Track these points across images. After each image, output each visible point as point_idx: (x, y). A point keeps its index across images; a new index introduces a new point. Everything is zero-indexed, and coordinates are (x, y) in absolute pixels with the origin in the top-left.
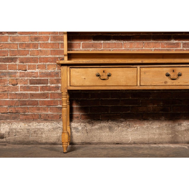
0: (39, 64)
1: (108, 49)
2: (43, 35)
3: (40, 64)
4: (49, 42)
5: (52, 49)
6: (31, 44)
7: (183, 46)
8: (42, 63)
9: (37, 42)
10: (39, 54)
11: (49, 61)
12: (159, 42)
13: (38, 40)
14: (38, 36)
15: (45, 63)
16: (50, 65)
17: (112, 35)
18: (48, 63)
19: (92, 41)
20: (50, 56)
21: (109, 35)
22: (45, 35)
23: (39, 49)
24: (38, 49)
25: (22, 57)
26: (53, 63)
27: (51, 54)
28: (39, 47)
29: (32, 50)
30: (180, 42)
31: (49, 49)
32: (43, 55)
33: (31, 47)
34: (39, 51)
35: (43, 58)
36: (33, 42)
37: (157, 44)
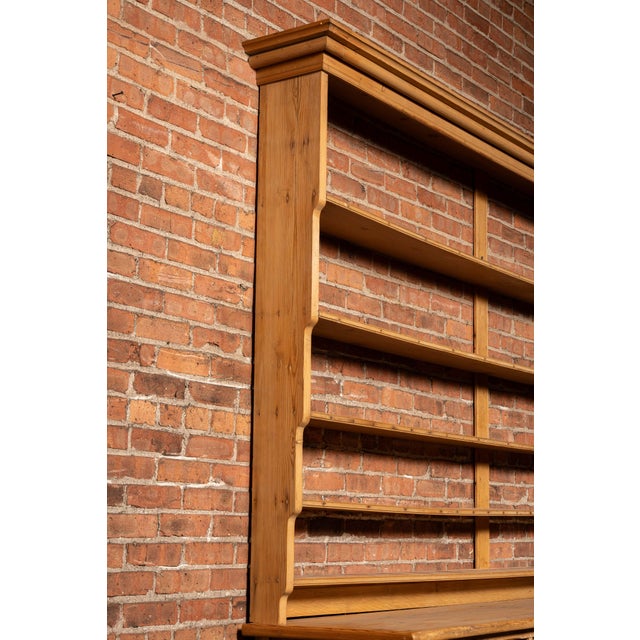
0: (179, 626)
1: (337, 564)
2: (195, 512)
3: (182, 626)
4: (209, 539)
5: (214, 567)
6: (162, 547)
7: (460, 555)
8: (188, 623)
9: (177, 540)
10: (182, 588)
11: (207, 613)
12: (424, 540)
13: (180, 533)
14: (182, 515)
15: (194, 622)
16: (208, 627)
17: (345, 518)
18: (203, 623)
19: (307, 535)
20: (209, 594)
21: (340, 516)
22: (200, 513)
23: (182, 566)
24: (178, 568)
25: (132, 599)
26: (214, 622)
27: (212, 588)
28: (183, 558)
29: (163, 571)
30: (455, 541)
31: (208, 567)
32: (191, 591)
33: (162, 560)
34: (182, 575)
35: (192, 602)
36: (166, 539)
37: (421, 548)
